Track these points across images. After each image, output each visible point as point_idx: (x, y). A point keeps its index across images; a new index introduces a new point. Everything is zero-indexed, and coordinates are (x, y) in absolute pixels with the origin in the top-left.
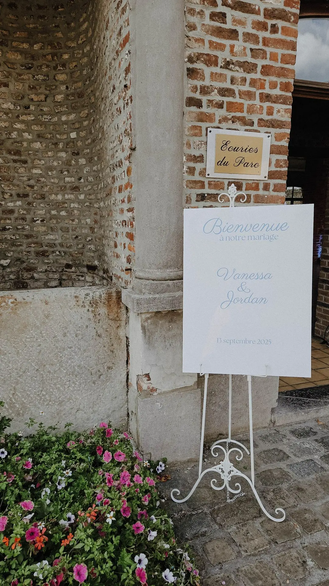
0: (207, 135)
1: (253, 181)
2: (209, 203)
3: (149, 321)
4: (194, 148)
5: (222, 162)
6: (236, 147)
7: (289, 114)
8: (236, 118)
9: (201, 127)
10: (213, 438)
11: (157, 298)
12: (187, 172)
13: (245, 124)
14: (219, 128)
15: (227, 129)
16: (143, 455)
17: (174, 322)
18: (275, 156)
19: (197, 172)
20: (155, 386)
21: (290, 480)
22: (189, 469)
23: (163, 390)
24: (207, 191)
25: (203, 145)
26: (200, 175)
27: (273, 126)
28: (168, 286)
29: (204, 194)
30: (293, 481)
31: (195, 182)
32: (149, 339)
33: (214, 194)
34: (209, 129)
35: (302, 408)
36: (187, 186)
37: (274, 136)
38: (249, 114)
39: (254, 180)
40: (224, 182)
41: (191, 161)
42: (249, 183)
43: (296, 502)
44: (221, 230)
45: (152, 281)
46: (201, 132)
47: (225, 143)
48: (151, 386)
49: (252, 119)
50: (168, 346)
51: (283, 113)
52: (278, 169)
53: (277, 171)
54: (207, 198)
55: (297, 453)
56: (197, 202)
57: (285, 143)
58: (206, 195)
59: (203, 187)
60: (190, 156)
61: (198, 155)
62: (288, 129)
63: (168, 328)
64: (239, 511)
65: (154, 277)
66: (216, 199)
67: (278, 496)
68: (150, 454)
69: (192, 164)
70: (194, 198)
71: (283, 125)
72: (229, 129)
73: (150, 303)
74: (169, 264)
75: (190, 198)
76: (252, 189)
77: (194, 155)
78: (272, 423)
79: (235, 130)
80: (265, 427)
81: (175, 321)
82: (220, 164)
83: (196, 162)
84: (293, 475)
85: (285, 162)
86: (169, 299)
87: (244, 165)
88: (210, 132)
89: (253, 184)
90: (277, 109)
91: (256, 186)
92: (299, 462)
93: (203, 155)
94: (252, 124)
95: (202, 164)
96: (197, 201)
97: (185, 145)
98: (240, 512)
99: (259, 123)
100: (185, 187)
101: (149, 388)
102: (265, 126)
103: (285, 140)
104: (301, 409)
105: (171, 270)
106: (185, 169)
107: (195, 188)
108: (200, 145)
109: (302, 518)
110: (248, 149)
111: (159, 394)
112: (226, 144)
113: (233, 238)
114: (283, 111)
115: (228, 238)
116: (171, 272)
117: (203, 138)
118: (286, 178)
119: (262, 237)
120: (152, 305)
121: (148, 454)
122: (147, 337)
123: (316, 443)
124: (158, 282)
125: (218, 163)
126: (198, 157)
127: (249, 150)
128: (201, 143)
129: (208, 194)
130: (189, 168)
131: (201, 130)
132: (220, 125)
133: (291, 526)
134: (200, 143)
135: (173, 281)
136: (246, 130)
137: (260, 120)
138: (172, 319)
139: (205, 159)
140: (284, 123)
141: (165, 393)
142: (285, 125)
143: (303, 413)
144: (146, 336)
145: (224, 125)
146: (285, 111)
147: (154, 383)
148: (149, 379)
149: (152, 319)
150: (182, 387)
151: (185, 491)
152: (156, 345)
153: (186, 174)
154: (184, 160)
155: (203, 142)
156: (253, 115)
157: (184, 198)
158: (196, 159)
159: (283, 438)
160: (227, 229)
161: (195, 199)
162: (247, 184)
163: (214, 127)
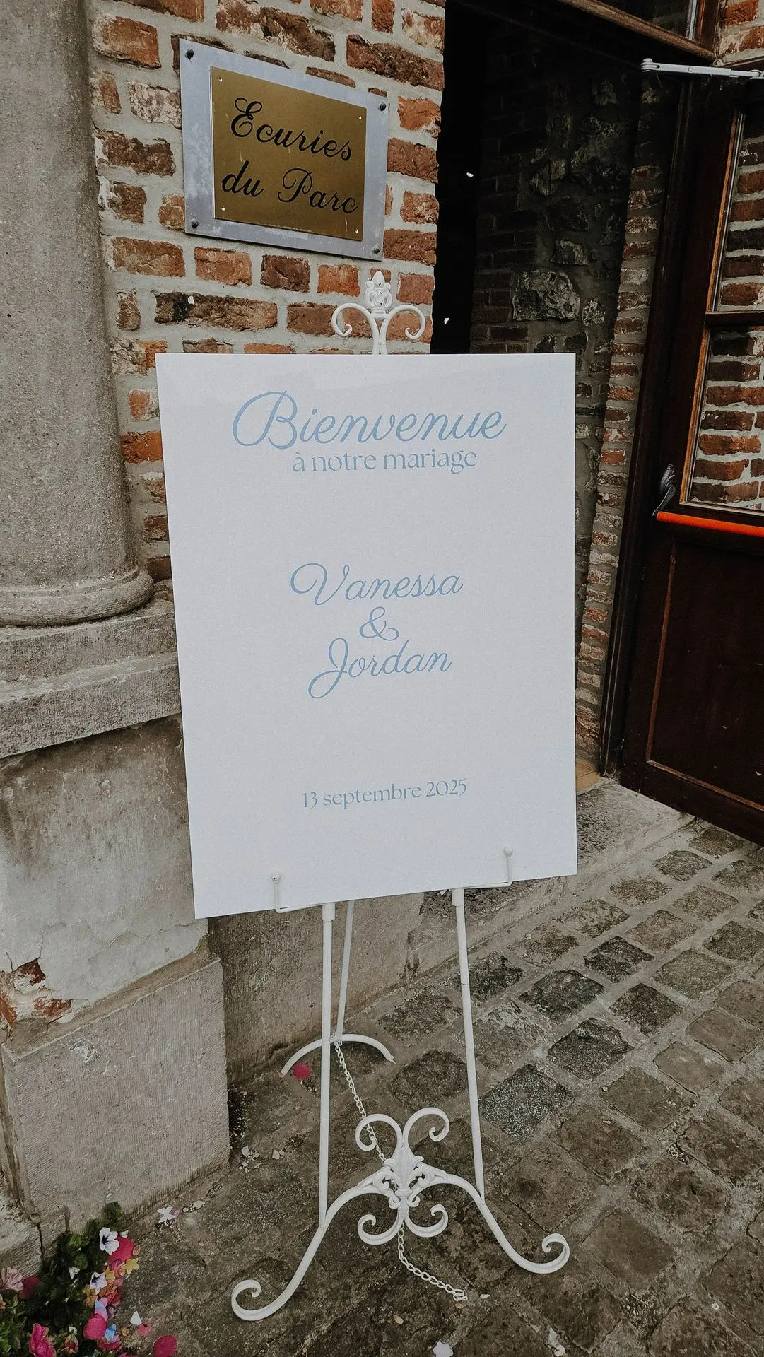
0: (177, 66)
1: (339, 261)
2: (202, 332)
3: (20, 780)
4: (135, 113)
5: (237, 180)
6: (282, 130)
7: (438, 38)
8: (275, 19)
9: (151, 30)
10: (255, 1065)
11: (46, 699)
12: (113, 204)
13: (307, 48)
14: (218, 44)
15: (249, 54)
16: (38, 1225)
17: (119, 765)
18: (403, 181)
19: (151, 211)
20: (63, 996)
21: (494, 1157)
22: (198, 1204)
23: (94, 997)
24: (191, 284)
25: (166, 103)
26: (162, 221)
27: (394, 74)
28: (86, 643)
29: (185, 297)
30: (502, 1160)
31: (147, 249)
32: (28, 843)
33: (219, 300)
34: (185, 45)
35: (477, 907)
36: (120, 263)
37: (397, 107)
38: (320, 10)
39: (343, 257)
40: (248, 258)
41: (127, 160)
42: (330, 265)
43: (529, 1240)
44: (295, 435)
45: (18, 631)
46: (156, 53)
47: (243, 106)
48: (49, 998)
49: (329, 31)
50: (102, 850)
51: (422, 30)
52: (412, 226)
53: (406, 234)
54: (196, 311)
55: (489, 1055)
56: (163, 326)
57: (427, 138)
58: (191, 301)
59: (177, 268)
60: (122, 141)
61: (152, 143)
62: (435, 88)
63: (98, 789)
64: (380, 1338)
65: (24, 613)
66: (224, 316)
67: (477, 1232)
68: (65, 1211)
69: (128, 175)
70: (148, 308)
71: (423, 74)
72: (256, 57)
73: (18, 722)
74: (80, 562)
75: (133, 307)
76: (338, 287)
77: (135, 140)
78: (410, 969)
79: (276, 62)
80: (392, 988)
81: (121, 760)
82: (233, 189)
83: (147, 171)
84: (496, 1137)
85: (429, 204)
86: (95, 694)
87: (312, 199)
88: (190, 55)
89: (341, 272)
90: (403, 13)
91: (350, 279)
92: (501, 1081)
93: (168, 145)
94: (328, 51)
95: (168, 178)
96: (159, 320)
97: (97, 94)
98: (385, 1339)
99: (350, 52)
100: (112, 263)
101: (39, 1006)
102: (370, 68)
103: (429, 128)
104: (476, 911)
105: (89, 584)
106: (105, 192)
107: (148, 271)
108: (154, 102)
109: (559, 1296)
110: (320, 145)
111: (79, 1015)
112: (247, 113)
113: (335, 464)
114: (419, 24)
115: (319, 463)
116: (93, 589)
117: (165, 77)
118: (434, 258)
119: (429, 461)
120: (27, 726)
121: (56, 1214)
122: (17, 837)
123: (527, 1004)
124: (44, 632)
125: (225, 182)
126: (152, 150)
127: (325, 147)
128: (158, 96)
129: (199, 298)
130: (119, 188)
131: (153, 42)
132: (223, 37)
133: (535, 1341)
134: (153, 93)
135: (103, 624)
136: (312, 71)
137: (355, 41)
138: (108, 759)
139: (176, 159)
140: (426, 68)
141: (100, 1004)
142: (427, 76)
143: (481, 923)
144: (12, 835)
145: (232, 36)
146: (427, 25)
147: (56, 985)
148: (40, 976)
149: (31, 772)
150: (160, 966)
151: (197, 1305)
152: (55, 858)
153: (109, 215)
154: (100, 154)
155: (164, 93)
156: (330, 19)
157: (114, 310)
158: (144, 158)
159: (443, 1008)
160: (316, 433)
161: (154, 315)
162: (323, 270)
163: (202, 40)
